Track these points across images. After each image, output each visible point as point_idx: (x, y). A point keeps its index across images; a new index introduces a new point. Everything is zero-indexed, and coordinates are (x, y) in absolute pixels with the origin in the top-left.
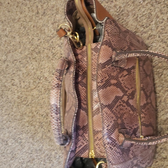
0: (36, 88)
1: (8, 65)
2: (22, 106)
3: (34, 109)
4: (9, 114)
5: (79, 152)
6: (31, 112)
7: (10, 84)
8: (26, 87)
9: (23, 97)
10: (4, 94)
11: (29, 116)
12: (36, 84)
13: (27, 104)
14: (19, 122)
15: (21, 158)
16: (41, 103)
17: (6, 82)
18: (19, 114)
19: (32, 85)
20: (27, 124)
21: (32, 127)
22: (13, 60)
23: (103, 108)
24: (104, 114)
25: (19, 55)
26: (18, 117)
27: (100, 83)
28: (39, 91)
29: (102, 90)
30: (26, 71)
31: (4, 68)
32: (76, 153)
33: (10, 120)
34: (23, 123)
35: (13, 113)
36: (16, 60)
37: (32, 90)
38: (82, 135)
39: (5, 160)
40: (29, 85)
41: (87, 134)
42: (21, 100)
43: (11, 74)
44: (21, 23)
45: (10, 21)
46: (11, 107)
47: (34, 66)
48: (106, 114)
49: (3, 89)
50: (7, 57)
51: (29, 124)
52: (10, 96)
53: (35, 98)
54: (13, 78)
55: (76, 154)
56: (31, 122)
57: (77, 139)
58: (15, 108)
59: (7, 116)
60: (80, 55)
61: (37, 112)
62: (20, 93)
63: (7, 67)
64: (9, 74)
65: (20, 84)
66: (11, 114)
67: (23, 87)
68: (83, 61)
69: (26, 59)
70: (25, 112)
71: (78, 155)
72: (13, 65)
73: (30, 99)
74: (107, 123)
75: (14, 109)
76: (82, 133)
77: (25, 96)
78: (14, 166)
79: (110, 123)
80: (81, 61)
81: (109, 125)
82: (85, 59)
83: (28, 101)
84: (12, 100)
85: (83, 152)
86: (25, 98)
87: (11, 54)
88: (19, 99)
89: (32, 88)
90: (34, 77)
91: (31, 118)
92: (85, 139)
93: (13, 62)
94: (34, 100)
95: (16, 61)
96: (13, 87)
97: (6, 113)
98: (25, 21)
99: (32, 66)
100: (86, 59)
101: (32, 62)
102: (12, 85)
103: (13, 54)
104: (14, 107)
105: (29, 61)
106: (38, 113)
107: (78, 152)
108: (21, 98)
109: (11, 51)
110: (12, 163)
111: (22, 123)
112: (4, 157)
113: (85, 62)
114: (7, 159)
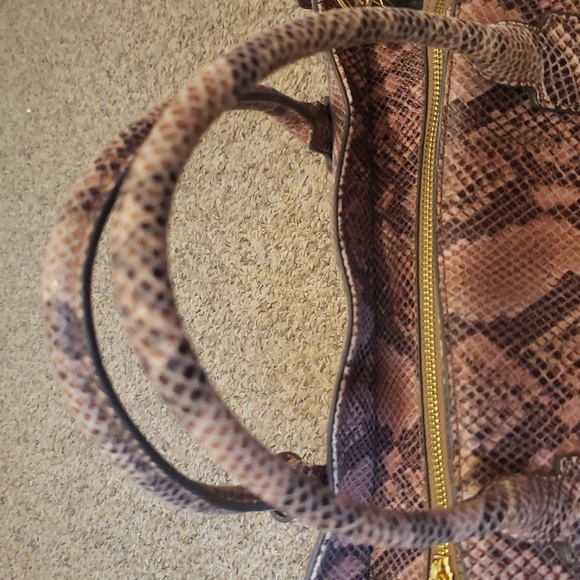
0: (319, 271)
1: (230, 187)
2: (272, 339)
3: (311, 351)
4: (233, 371)
5: (386, 560)
6: (302, 363)
7: (236, 258)
8: (284, 268)
9: (276, 307)
10: (217, 295)
11: (295, 380)
12: (317, 254)
13: (289, 333)
14: (263, 401)
15: (271, 545)
16: (335, 330)
17: (224, 251)
18: (265, 371)
19: (303, 259)
20: (289, 412)
21: (306, 423)
22: (245, 165)
23: (455, 338)
24: (458, 370)
25: (263, 143)
26: (262, 383)
27: (454, 210)
28: (328, 279)
29: (463, 242)
30: (284, 206)
31: (219, 202)
32: (372, 563)
33: (237, 393)
34: (278, 405)
35: (244, 366)
36: (252, 167)
37: (303, 276)
38: (400, 476)
39: (221, 543)
40: (293, 258)
41: (421, 474)
42: (270, 316)
43: (238, 222)
44: (270, 18)
45: (236, 20)
46: (238, 343)
47: (311, 183)
48: (476, 370)
49: (215, 276)
50: (226, 157)
51: (295, 410)
52: (236, 302)
53: (313, 309)
54: (245, 236)
55: (372, 568)
56: (305, 403)
57: (378, 491)
58: (253, 349)
59: (226, 377)
60: (394, 75)
61: (321, 363)
62: (265, 290)
63: (228, 195)
64: (231, 220)
65: (266, 256)
66: (238, 370)
67: (274, 266)
68: (405, 104)
69: (284, 158)
70: (284, 362)
71: (380, 572)
72: (246, 185)
73: (299, 315)
74: (475, 420)
75: (250, 353)
76: (396, 464)
77: (281, 303)
78: (250, 571)
79: (498, 420)
80: (395, 104)
81: (488, 430)
82: (416, 91)
83: (291, 322)
84: (243, 318)
85: (403, 562)
86: (281, 309)
87: (239, 144)
88: (265, 315)
89: (305, 269)
90: (309, 226)
91: (302, 386)
92: (411, 498)
93: (243, 175)
94: (312, 317)
95: (254, 171)
96: (244, 268)
97: (224, 367)
98: (281, 10)
99: (304, 185)
100: (419, 94)
101: (306, 168)
102: (242, 261)
103: (246, 143)
104: (249, 342)
105: (295, 166)
106: (325, 370)
107: (381, 559)
108: (270, 310)
109: (239, 135)
110: (244, 559)
111: (273, 407)
112: (218, 533)
113: (413, 106)
114: (229, 541)
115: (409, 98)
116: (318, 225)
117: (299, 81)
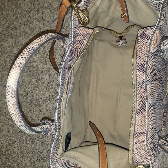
115: (83, 43)
116: (13, 55)
117: (5, 16)
